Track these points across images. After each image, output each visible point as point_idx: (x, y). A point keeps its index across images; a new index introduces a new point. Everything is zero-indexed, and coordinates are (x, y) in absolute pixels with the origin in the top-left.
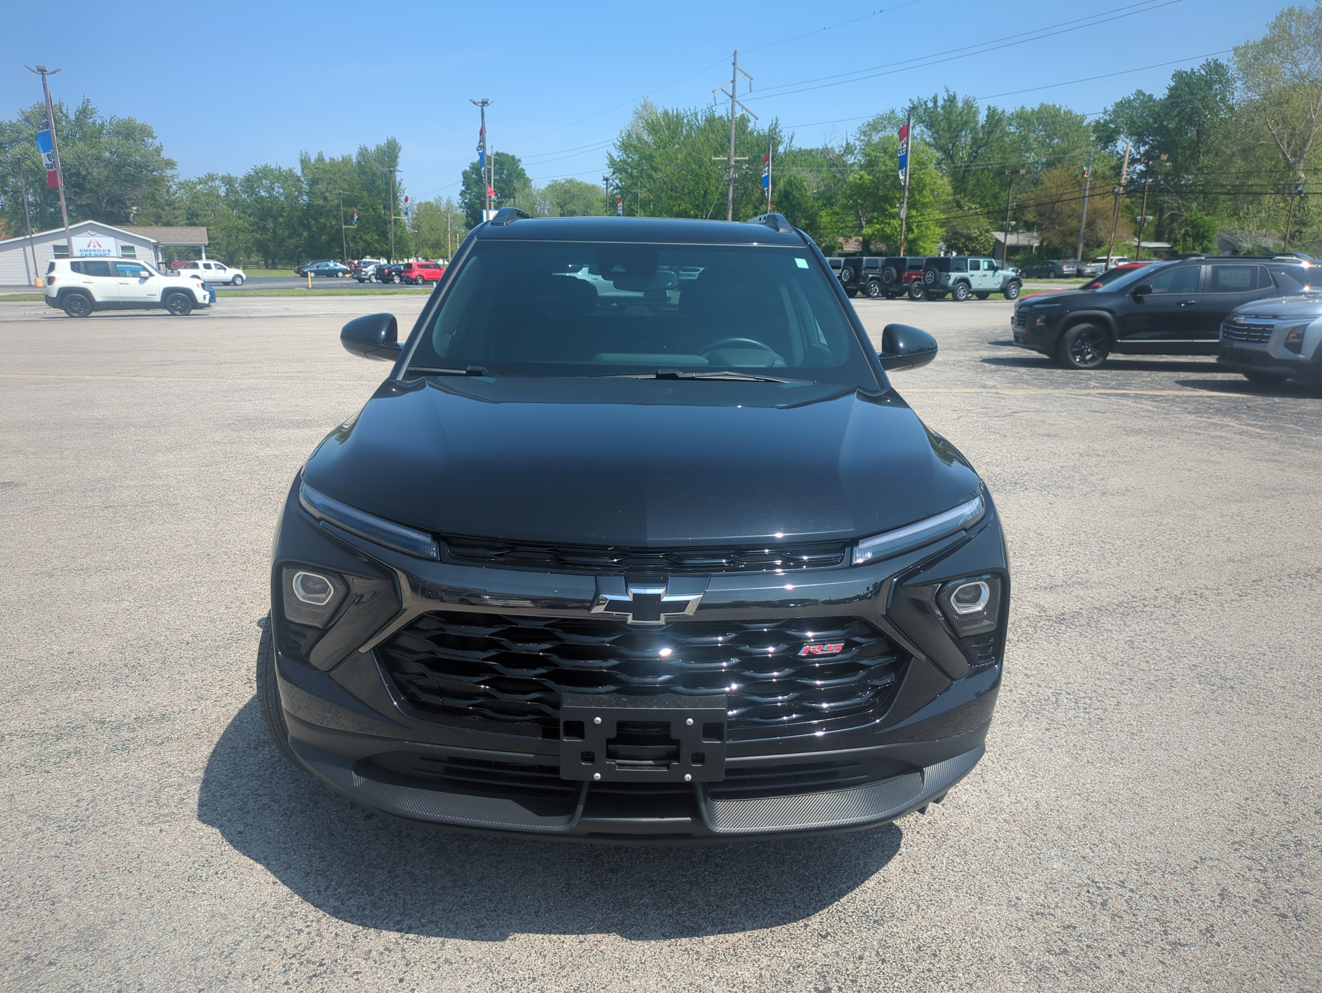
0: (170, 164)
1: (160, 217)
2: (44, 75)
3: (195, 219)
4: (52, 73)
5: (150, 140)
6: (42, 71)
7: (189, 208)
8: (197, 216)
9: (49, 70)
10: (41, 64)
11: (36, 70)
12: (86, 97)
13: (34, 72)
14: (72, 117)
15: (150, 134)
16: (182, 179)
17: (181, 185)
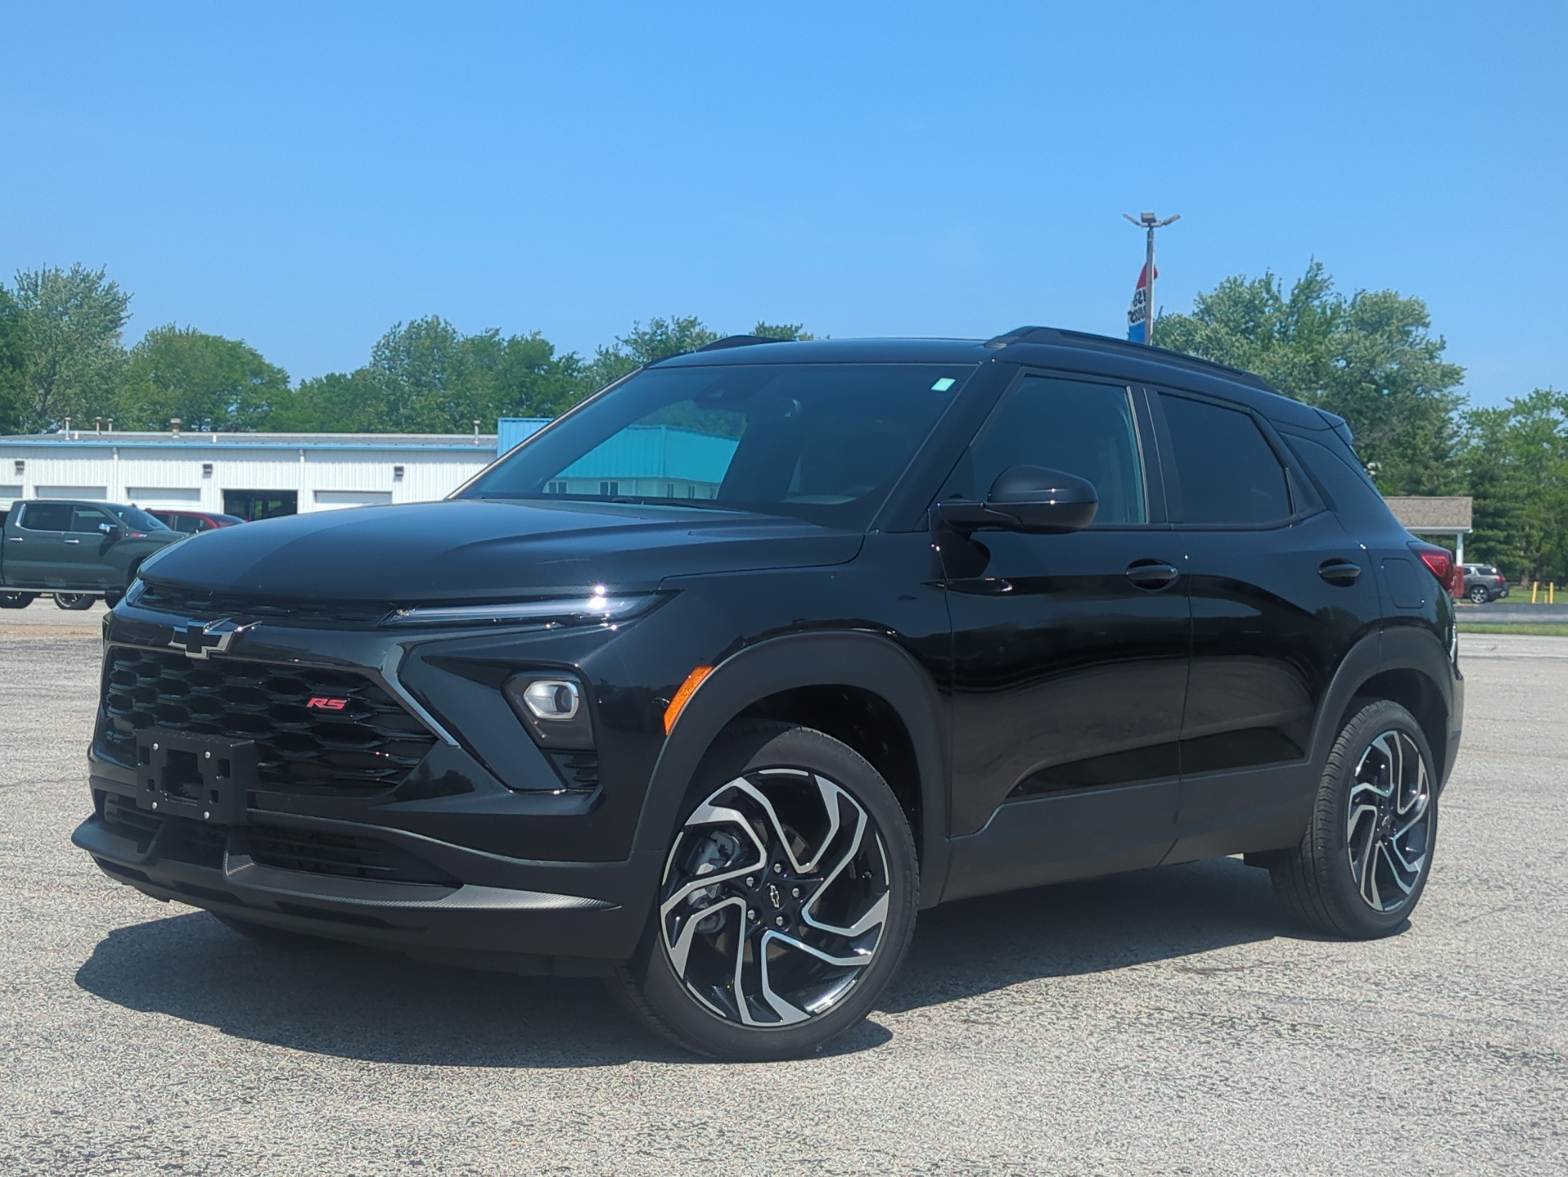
0: (1452, 375)
1: (1419, 482)
2: (1151, 228)
3: (1487, 486)
4: (1165, 224)
5: (1421, 331)
6: (1149, 221)
7: (1480, 463)
8: (1492, 479)
9: (1160, 219)
10: (1148, 211)
11: (1140, 221)
12: (1315, 261)
13: (1137, 224)
14: (1286, 299)
15: (1421, 321)
16: (1473, 406)
17: (1477, 418)
